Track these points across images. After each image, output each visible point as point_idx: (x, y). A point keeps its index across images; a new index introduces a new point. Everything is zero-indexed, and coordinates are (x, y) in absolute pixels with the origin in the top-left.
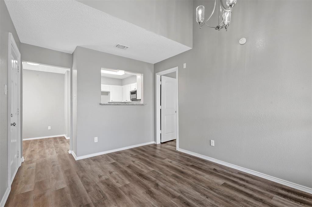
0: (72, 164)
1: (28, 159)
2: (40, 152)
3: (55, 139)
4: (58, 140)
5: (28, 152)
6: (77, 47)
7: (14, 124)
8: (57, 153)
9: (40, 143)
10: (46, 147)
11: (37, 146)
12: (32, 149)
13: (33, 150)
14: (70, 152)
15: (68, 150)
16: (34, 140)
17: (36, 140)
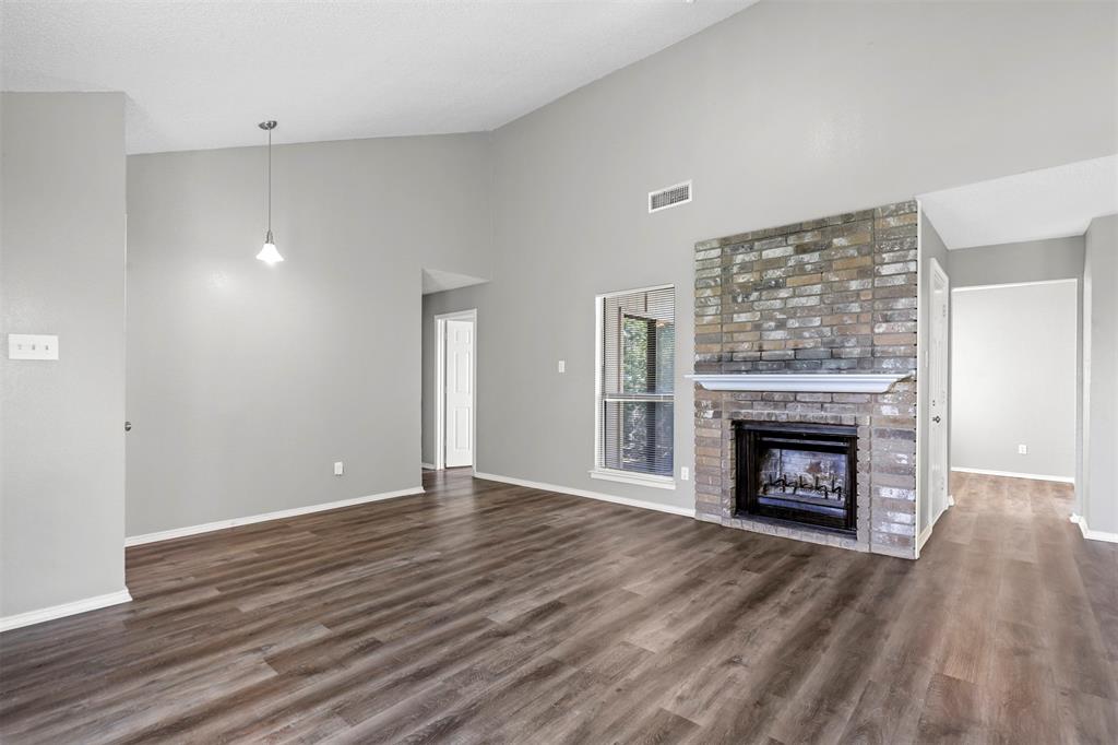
0: (1069, 539)
1: (962, 504)
2: (989, 499)
3: (1039, 484)
4: (1048, 488)
5: (962, 493)
6: (1095, 222)
7: (937, 420)
8: (1034, 511)
9: (992, 484)
10: (1006, 493)
11: (984, 488)
12: (973, 491)
13: (974, 494)
14: (1074, 519)
15: (1071, 515)
16: (980, 475)
17: (984, 477)
